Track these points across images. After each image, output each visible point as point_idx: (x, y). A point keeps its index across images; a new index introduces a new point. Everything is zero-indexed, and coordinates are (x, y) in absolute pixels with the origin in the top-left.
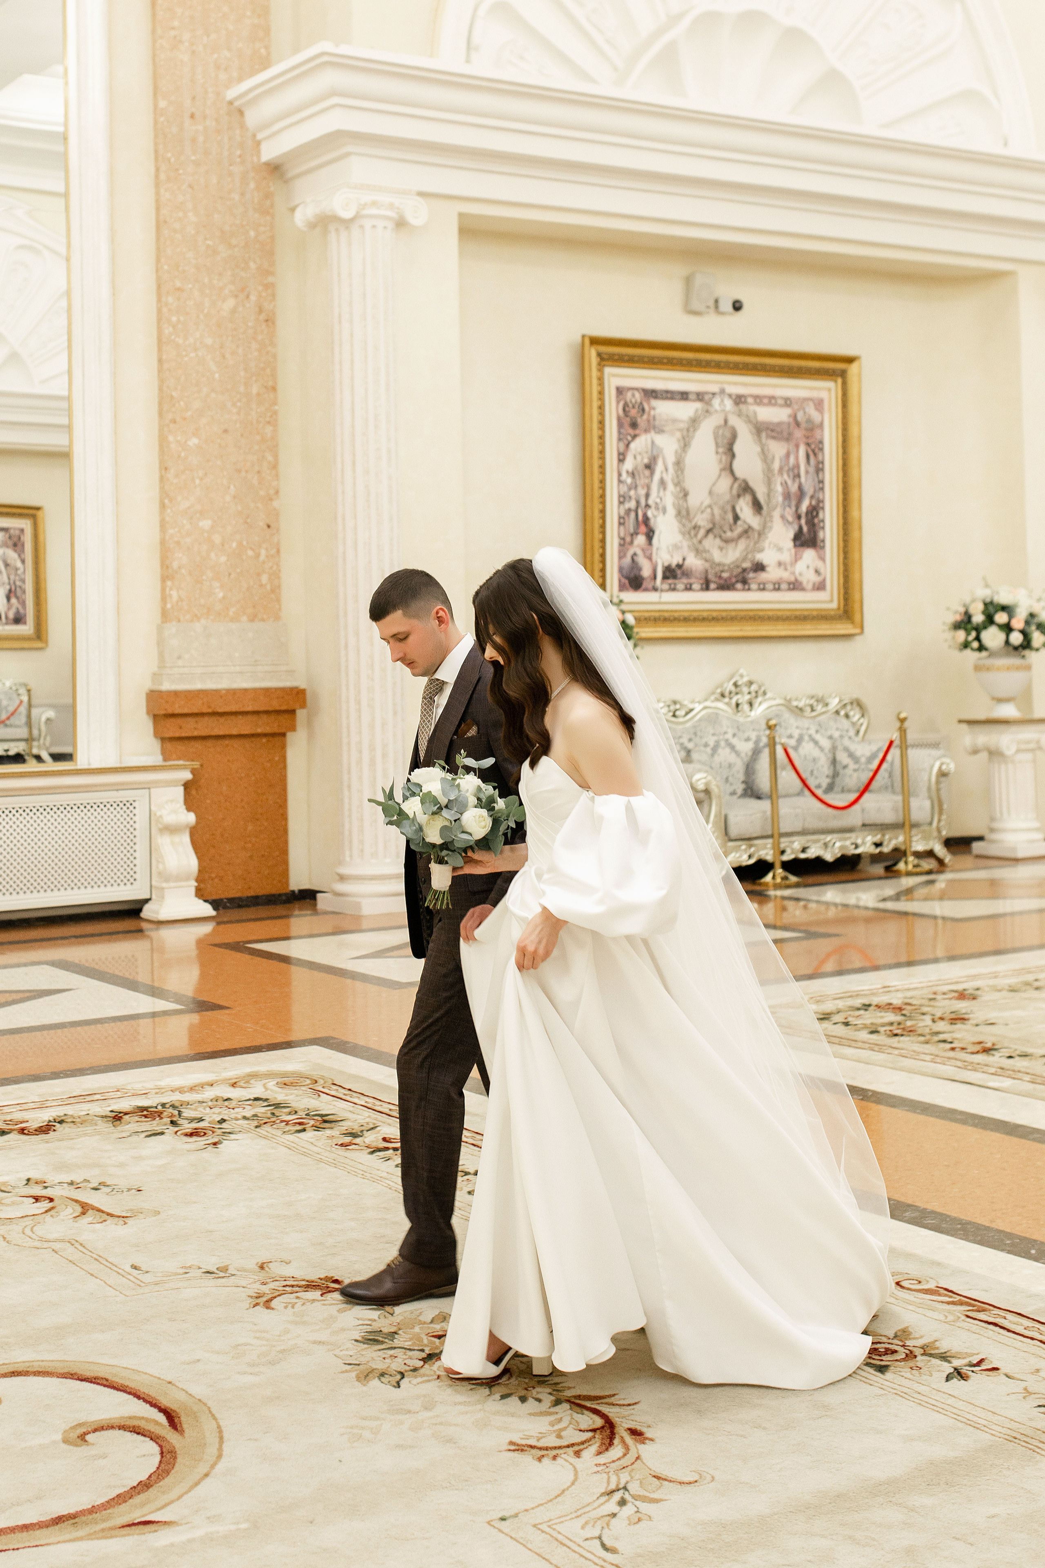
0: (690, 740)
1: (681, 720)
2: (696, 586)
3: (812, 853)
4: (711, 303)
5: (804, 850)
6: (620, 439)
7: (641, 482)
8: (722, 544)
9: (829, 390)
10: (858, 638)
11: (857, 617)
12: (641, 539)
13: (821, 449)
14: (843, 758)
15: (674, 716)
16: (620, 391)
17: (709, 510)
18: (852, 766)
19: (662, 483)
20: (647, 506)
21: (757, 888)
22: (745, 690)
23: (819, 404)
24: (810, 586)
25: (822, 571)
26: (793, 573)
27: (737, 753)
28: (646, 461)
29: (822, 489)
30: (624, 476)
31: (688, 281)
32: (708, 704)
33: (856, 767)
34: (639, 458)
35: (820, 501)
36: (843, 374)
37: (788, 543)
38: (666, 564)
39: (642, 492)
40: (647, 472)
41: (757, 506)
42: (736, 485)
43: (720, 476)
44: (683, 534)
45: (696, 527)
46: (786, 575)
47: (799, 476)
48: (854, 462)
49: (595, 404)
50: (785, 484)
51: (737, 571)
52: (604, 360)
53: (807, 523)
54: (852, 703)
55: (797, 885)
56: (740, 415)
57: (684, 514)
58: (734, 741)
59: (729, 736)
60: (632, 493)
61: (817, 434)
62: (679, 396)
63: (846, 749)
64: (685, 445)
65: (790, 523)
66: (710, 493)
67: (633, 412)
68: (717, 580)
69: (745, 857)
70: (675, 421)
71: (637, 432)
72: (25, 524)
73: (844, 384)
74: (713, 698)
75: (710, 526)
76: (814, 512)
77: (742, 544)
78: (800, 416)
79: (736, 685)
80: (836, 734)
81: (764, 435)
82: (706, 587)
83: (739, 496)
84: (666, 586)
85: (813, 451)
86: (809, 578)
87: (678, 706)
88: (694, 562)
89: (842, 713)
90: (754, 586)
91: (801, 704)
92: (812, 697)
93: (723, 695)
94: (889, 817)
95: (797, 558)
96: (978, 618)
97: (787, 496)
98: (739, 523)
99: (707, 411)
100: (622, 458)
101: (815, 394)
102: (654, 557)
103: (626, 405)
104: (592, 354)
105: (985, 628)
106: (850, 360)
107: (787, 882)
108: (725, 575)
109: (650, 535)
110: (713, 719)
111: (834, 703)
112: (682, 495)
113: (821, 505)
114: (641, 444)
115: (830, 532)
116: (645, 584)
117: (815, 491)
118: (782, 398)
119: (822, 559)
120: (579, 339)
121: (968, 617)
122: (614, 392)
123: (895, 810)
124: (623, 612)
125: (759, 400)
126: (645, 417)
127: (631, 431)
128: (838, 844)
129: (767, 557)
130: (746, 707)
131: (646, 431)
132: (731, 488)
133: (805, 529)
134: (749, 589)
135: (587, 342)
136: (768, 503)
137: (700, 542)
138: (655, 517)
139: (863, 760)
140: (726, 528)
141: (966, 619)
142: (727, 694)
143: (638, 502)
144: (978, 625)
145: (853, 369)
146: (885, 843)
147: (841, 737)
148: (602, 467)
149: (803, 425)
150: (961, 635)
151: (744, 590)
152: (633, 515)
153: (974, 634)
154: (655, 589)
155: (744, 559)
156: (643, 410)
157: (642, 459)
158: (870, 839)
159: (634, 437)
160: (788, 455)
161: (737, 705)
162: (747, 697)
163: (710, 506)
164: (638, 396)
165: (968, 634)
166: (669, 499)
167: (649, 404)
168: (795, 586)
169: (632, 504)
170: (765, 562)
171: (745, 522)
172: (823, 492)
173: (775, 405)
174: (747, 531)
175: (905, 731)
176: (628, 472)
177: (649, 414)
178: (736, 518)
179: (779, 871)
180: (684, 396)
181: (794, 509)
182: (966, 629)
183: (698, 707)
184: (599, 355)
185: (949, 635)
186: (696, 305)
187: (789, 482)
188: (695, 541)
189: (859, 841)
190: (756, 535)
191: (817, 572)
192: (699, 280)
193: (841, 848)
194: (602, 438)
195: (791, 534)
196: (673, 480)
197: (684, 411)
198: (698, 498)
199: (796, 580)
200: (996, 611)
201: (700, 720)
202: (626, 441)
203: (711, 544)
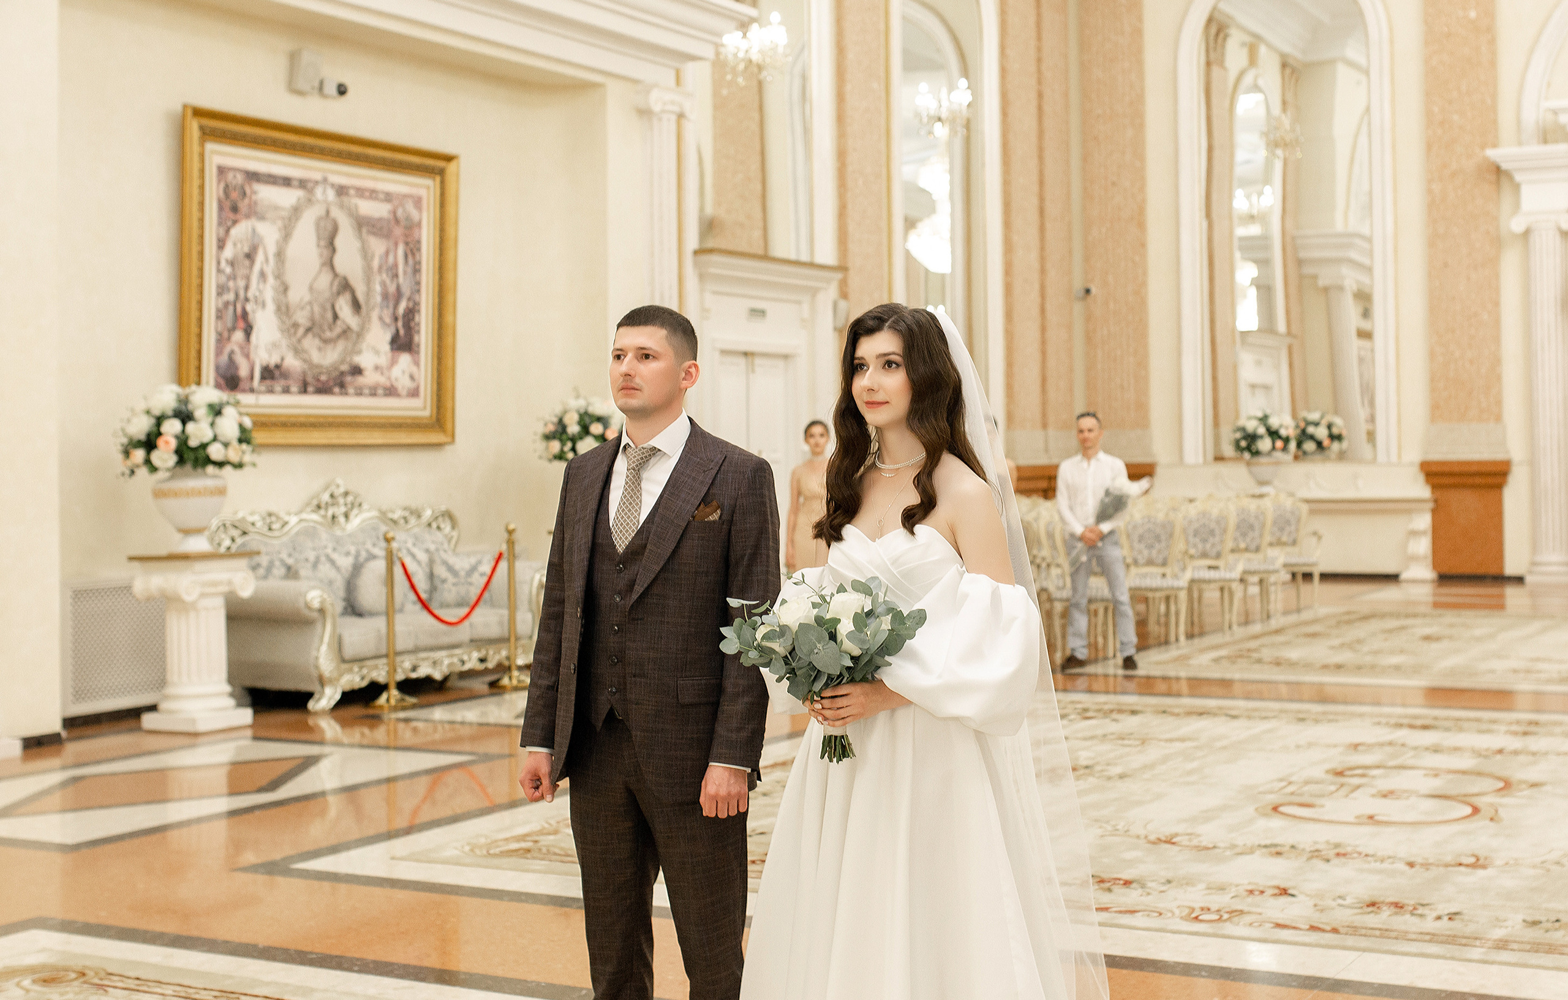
0: (290, 555)
1: (276, 534)
2: (294, 389)
3: (422, 672)
4: (316, 84)
5: (414, 669)
6: (220, 224)
7: (242, 272)
8: (322, 345)
9: (428, 188)
10: (448, 448)
11: (449, 426)
12: (238, 335)
13: (419, 250)
14: (441, 571)
15: (270, 529)
16: (222, 171)
17: (308, 308)
18: (451, 579)
19: (263, 275)
20: (247, 300)
21: (371, 711)
22: (341, 501)
23: (418, 202)
24: (404, 392)
25: (416, 377)
26: (389, 378)
27: (338, 569)
28: (246, 249)
29: (418, 291)
30: (223, 264)
31: (293, 58)
32: (304, 516)
33: (455, 580)
34: (239, 246)
35: (417, 304)
36: (441, 172)
37: (386, 347)
38: (265, 364)
39: (241, 283)
40: (247, 262)
41: (356, 306)
42: (336, 283)
43: (320, 272)
44: (282, 331)
45: (296, 325)
46: (381, 380)
47: (396, 276)
48: (450, 265)
49: (196, 183)
50: (383, 284)
51: (335, 374)
52: (207, 134)
53: (404, 326)
54: (443, 515)
55: (414, 707)
56: (341, 206)
57: (283, 310)
58: (335, 556)
59: (329, 551)
60: (231, 284)
61: (416, 231)
62: (282, 181)
63: (445, 563)
64: (287, 234)
65: (388, 325)
66: (311, 289)
67: (234, 195)
68: (315, 383)
69: (357, 679)
70: (276, 208)
71: (238, 216)
73: (442, 182)
74: (309, 509)
75: (308, 324)
76: (411, 313)
77: (341, 345)
78: (400, 212)
79: (332, 496)
80: (432, 547)
81: (364, 230)
82: (304, 390)
83: (339, 293)
84: (263, 388)
85: (411, 250)
86: (404, 384)
87: (273, 519)
88: (292, 363)
89: (434, 525)
90: (351, 391)
91: (395, 516)
92: (405, 509)
93: (319, 507)
94: (495, 631)
95: (393, 362)
96: (573, 429)
97: (385, 296)
98: (339, 323)
99: (310, 200)
100: (221, 245)
101: (414, 191)
102: (252, 356)
103: (227, 187)
104: (194, 126)
105: (581, 438)
106: (449, 158)
107: (405, 704)
108: (323, 378)
109: (248, 331)
110: (310, 533)
111: (428, 514)
112: (281, 289)
113: (417, 308)
114: (240, 231)
115: (425, 337)
116: (242, 385)
117: (412, 293)
118: (383, 192)
119: (417, 363)
120: (179, 108)
121: (561, 427)
122: (215, 171)
123: (501, 623)
124: (241, 414)
125: (361, 192)
126: (246, 201)
127: (231, 215)
128: (446, 662)
129: (365, 360)
130: (342, 519)
131: (248, 216)
132: (332, 284)
133: (402, 332)
134: (346, 394)
135: (189, 112)
136: (368, 301)
137: (299, 341)
138: (254, 312)
139: (462, 573)
140: (326, 327)
141: (560, 430)
142: (323, 505)
143: (237, 295)
144: (574, 435)
145: (451, 167)
146: (489, 659)
147: (437, 550)
148: (201, 254)
149: (403, 223)
150: (555, 446)
151: (341, 394)
152: (231, 308)
153: (569, 445)
154: (252, 390)
155: (343, 362)
156: (245, 194)
157: (242, 248)
158: (476, 655)
159: (235, 222)
160: (387, 253)
161: (334, 517)
162: (343, 509)
163: (310, 303)
164: (240, 178)
165: (563, 444)
166: (269, 293)
167: (250, 186)
168: (391, 391)
169: (230, 297)
170: (363, 365)
171: (344, 322)
172: (420, 295)
173: (376, 199)
174: (346, 332)
175: (513, 543)
176: (227, 261)
177: (251, 198)
178: (336, 317)
179: (394, 693)
180: (287, 182)
181: (391, 310)
182: (561, 440)
183: (293, 520)
184: (202, 128)
185: (541, 445)
186: (301, 85)
187: (388, 281)
188: (294, 340)
189: (465, 658)
190: (354, 336)
191: (412, 378)
192: (307, 57)
193: (451, 665)
194: (201, 220)
195: (388, 336)
196: (273, 273)
197: (286, 197)
198: (298, 294)
199: (392, 386)
200: (592, 422)
201: (297, 534)
202: (226, 225)
203: (310, 344)
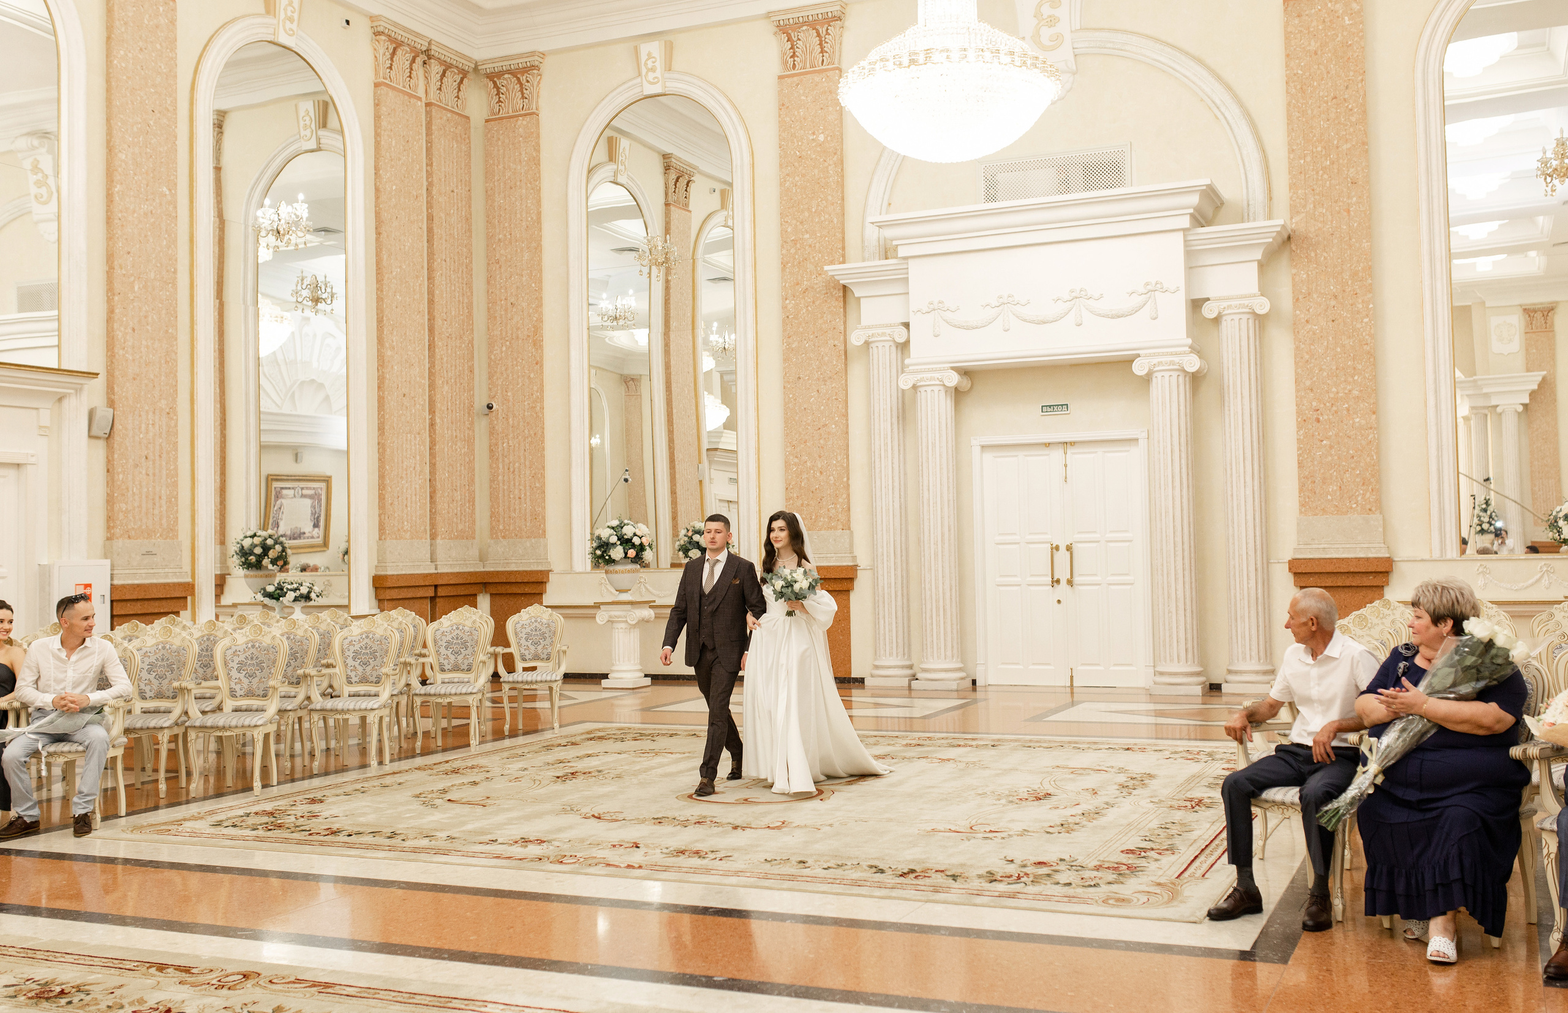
72: (323, 485)
